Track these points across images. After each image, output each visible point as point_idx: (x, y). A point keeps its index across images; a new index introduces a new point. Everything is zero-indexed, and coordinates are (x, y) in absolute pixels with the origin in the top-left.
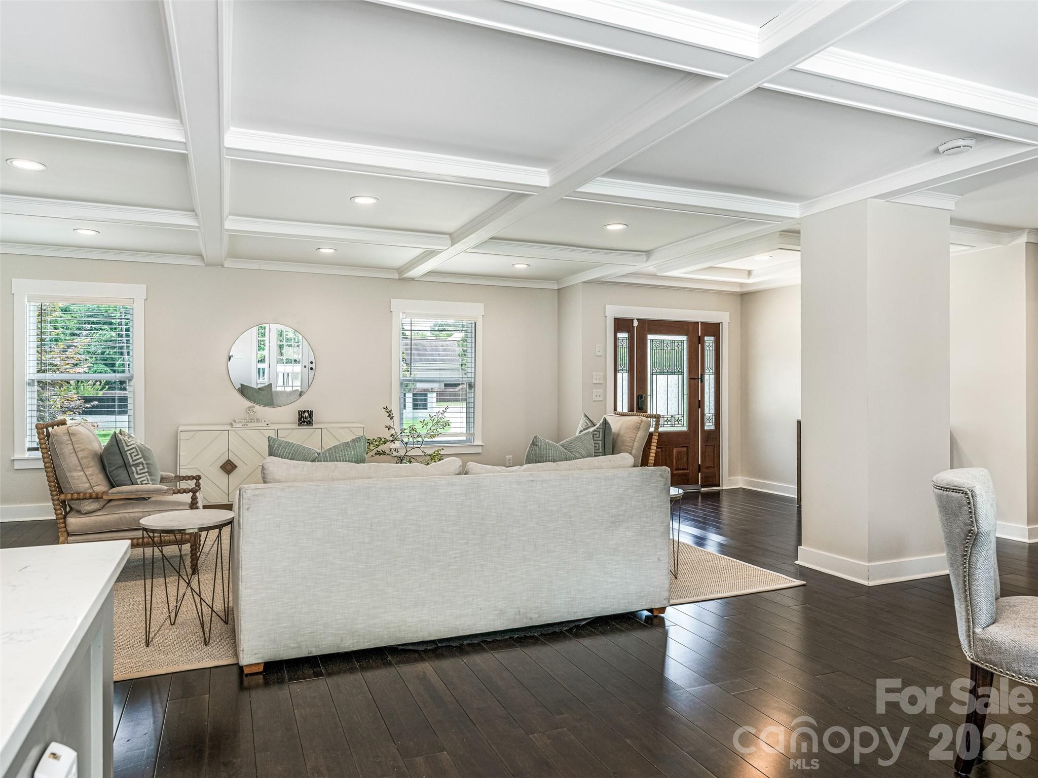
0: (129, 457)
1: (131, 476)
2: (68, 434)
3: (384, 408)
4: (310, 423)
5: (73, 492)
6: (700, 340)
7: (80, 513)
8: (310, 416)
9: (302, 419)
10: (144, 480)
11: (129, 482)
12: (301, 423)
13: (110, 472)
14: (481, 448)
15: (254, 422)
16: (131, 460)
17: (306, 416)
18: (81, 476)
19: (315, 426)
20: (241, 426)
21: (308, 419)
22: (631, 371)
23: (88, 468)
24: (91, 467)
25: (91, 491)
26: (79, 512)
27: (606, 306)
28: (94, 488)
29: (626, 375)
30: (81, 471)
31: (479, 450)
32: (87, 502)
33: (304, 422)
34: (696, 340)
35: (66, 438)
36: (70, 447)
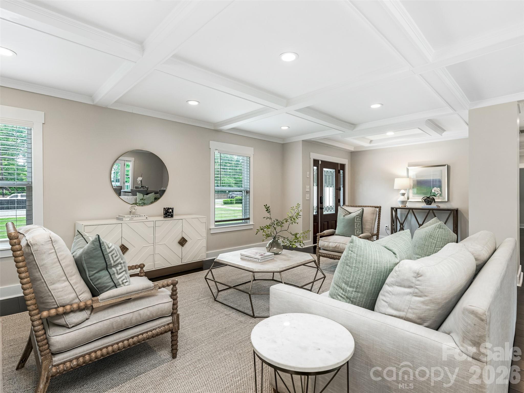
0: (111, 259)
1: (112, 277)
2: (51, 242)
3: (265, 206)
4: (172, 216)
5: (56, 306)
6: (339, 172)
7: (65, 328)
8: (172, 211)
9: (168, 214)
10: (124, 279)
11: (112, 284)
12: (167, 216)
13: (89, 277)
14: (252, 226)
15: (138, 216)
16: (112, 262)
17: (170, 212)
18: (65, 287)
19: (175, 217)
20: (129, 220)
21: (172, 213)
22: (318, 185)
23: (71, 276)
24: (74, 275)
25: (77, 300)
26: (65, 326)
27: (311, 153)
28: (79, 297)
29: (316, 187)
30: (65, 281)
31: (252, 227)
32: (72, 315)
33: (169, 215)
34: (338, 172)
35: (49, 246)
36: (54, 256)
